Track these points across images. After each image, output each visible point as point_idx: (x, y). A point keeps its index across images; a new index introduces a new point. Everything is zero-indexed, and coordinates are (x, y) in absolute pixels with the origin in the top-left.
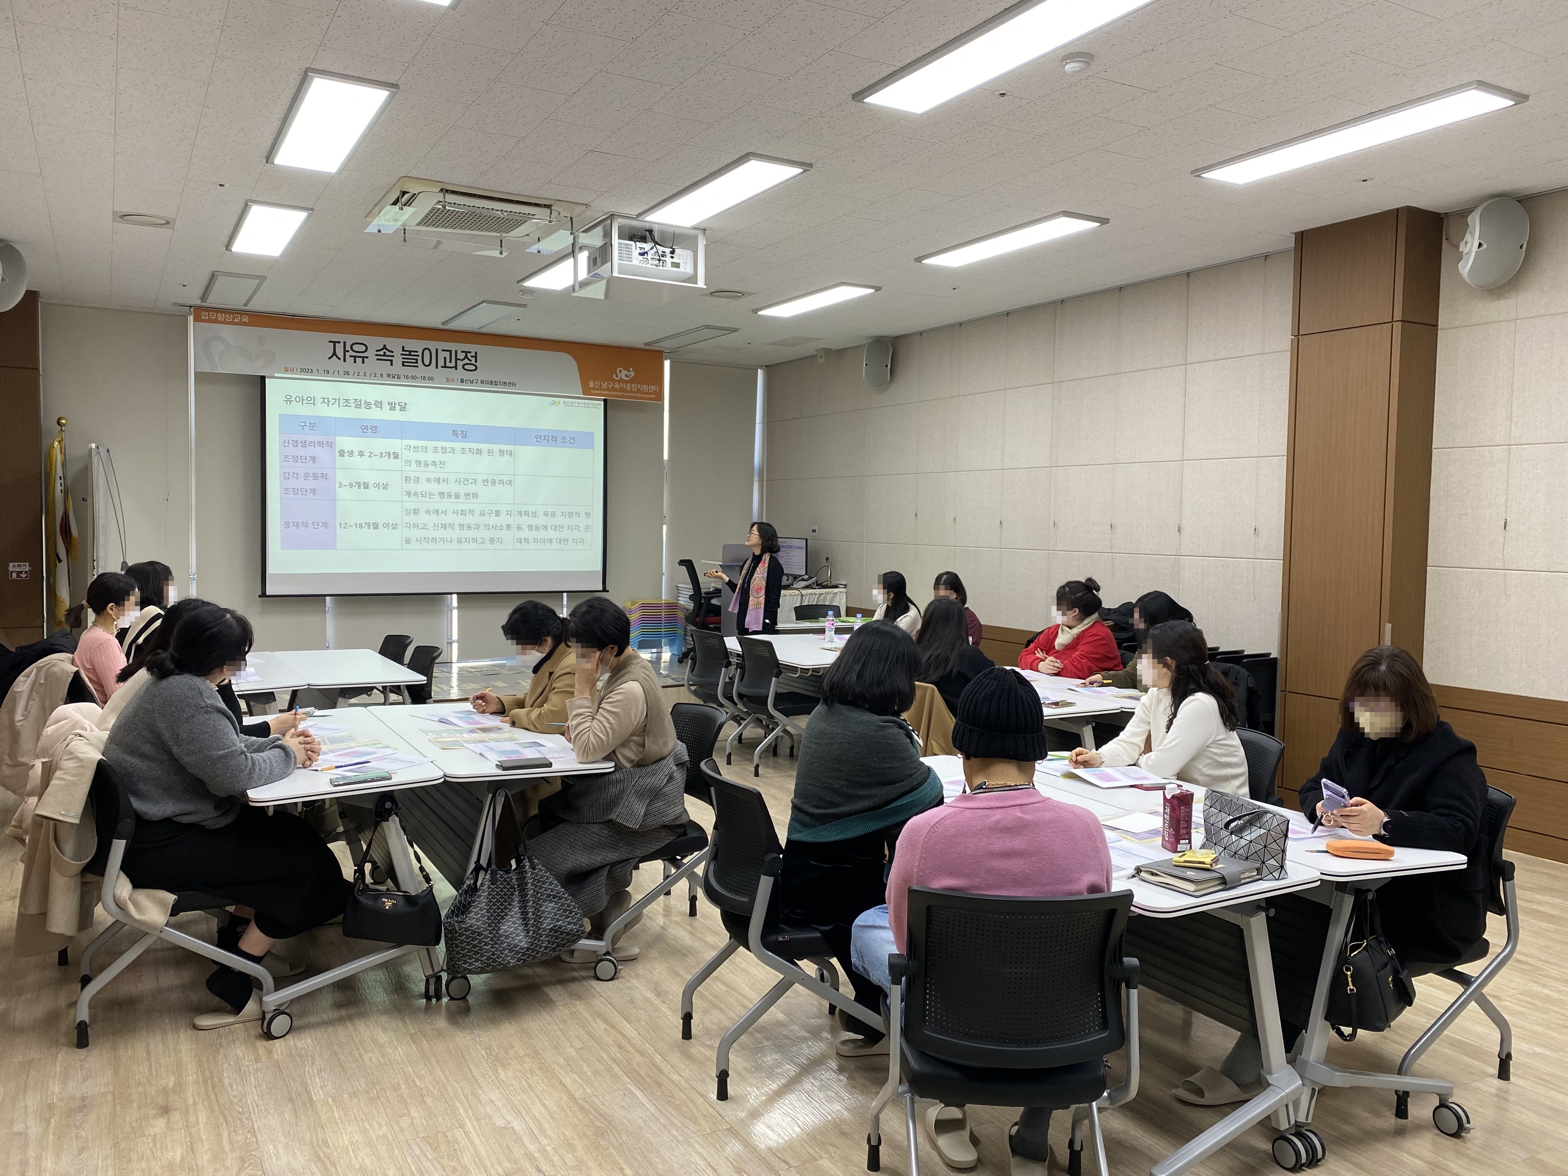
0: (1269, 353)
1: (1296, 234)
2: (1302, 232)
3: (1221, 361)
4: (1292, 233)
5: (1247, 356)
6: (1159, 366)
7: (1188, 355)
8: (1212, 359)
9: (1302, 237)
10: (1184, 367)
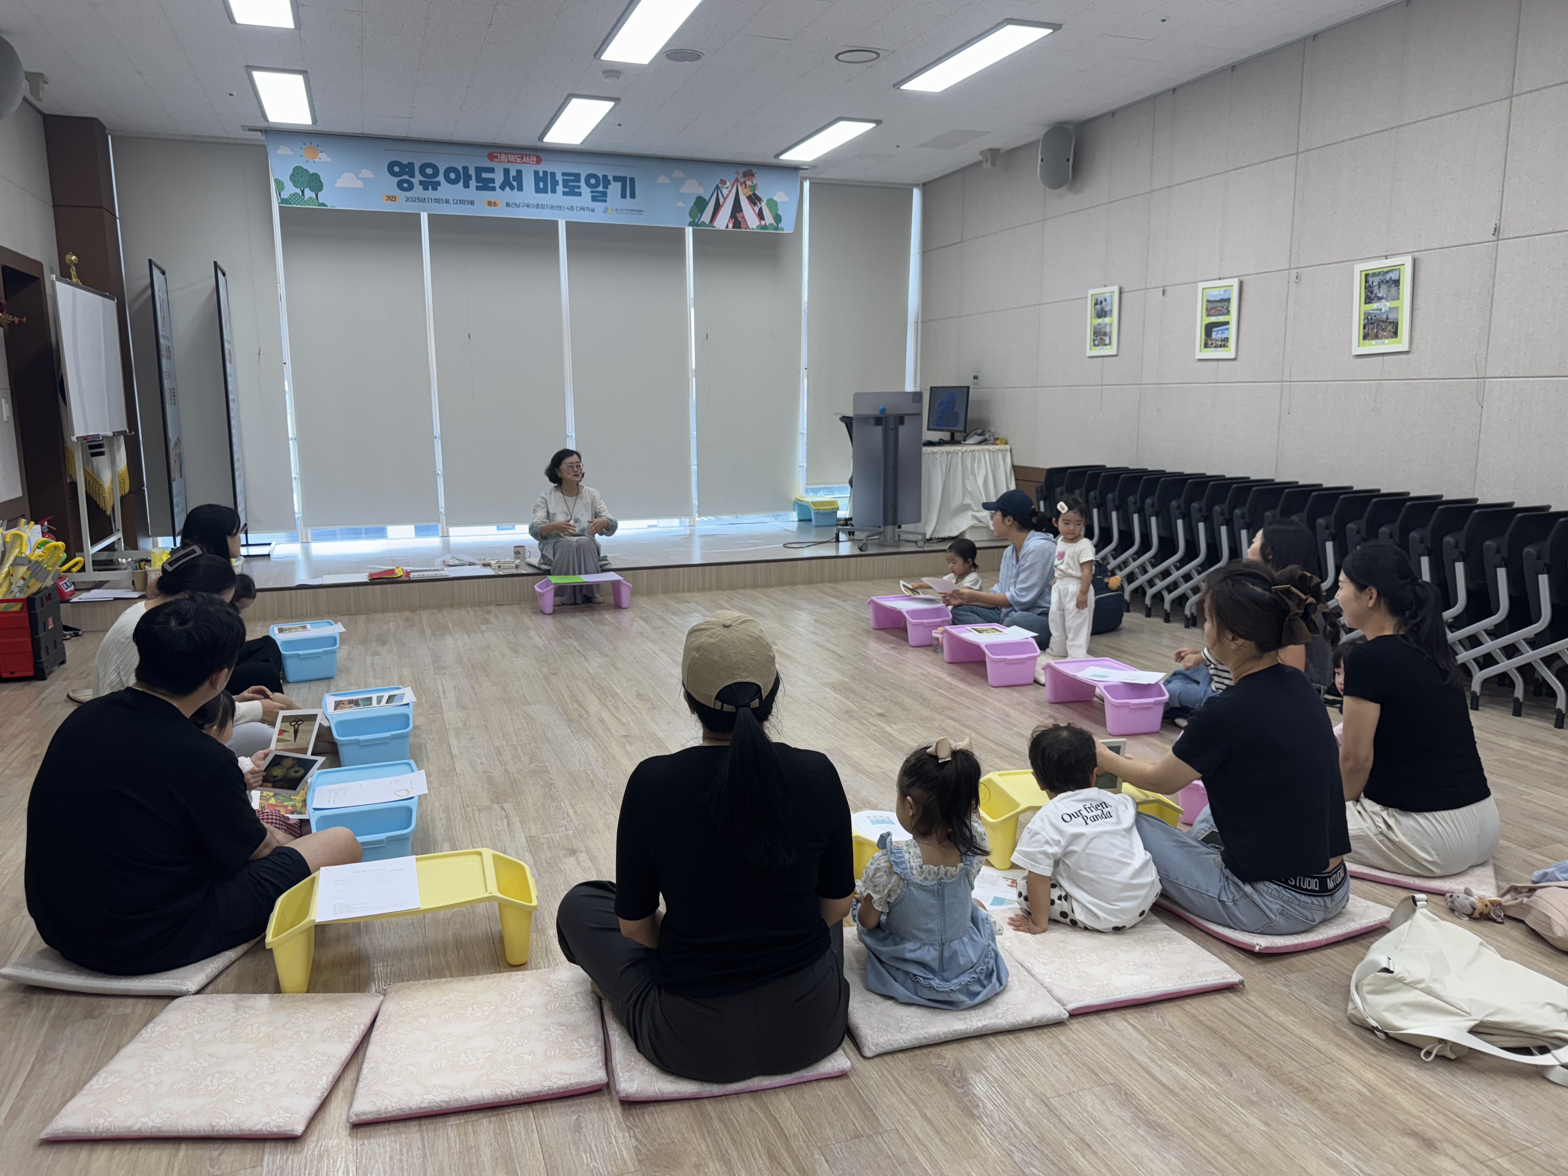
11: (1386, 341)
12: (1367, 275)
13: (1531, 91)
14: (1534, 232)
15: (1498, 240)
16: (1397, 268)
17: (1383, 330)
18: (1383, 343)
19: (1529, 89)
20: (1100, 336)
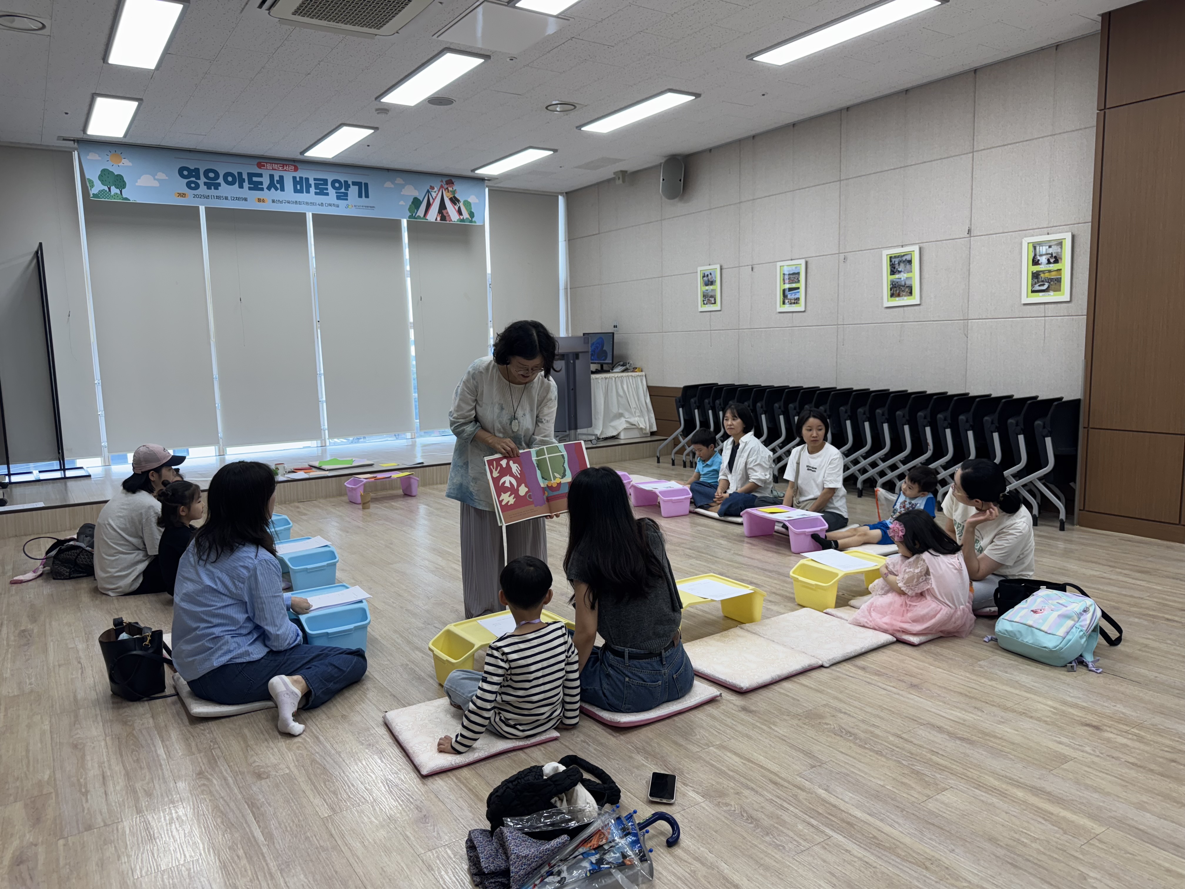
0: (1060, 133)
1: (1103, 16)
2: (1110, 13)
3: (1009, 146)
4: (1099, 15)
5: (1036, 139)
6: (946, 156)
7: (975, 143)
8: (1000, 144)
9: (1108, 18)
10: (971, 154)
11: (905, 298)
12: (891, 258)
13: (984, 149)
14: (991, 232)
15: (970, 237)
16: (910, 253)
17: (903, 291)
18: (903, 299)
19: (983, 148)
20: (709, 298)
